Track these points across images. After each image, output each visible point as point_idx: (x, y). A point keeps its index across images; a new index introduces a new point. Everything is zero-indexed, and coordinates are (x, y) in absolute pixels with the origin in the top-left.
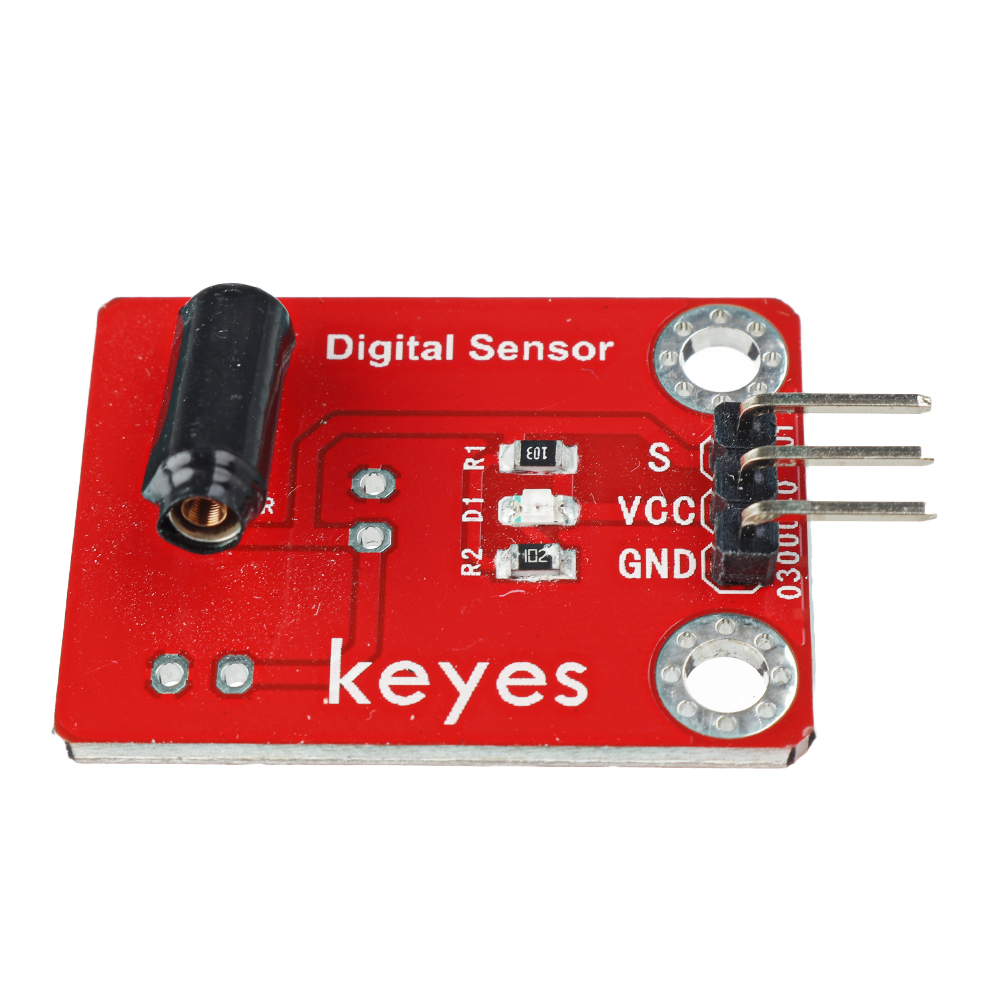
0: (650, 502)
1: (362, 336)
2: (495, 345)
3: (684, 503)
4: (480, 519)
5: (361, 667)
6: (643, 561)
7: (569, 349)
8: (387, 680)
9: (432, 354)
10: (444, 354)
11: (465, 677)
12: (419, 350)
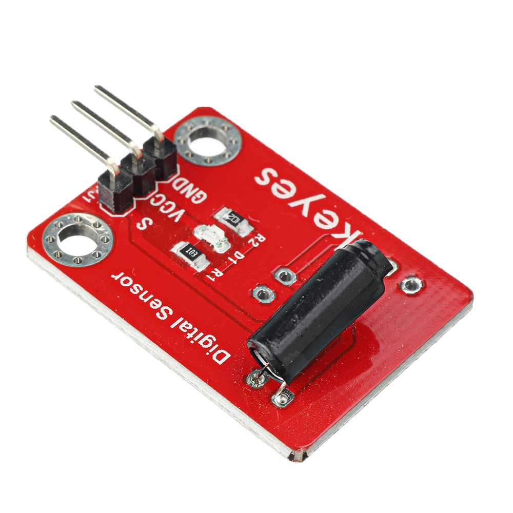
0: (167, 212)
1: (207, 353)
2: (158, 310)
3: (155, 202)
4: (237, 252)
5: (336, 236)
6: (194, 195)
7: (131, 286)
9: (187, 325)
10: (182, 322)
12: (190, 331)
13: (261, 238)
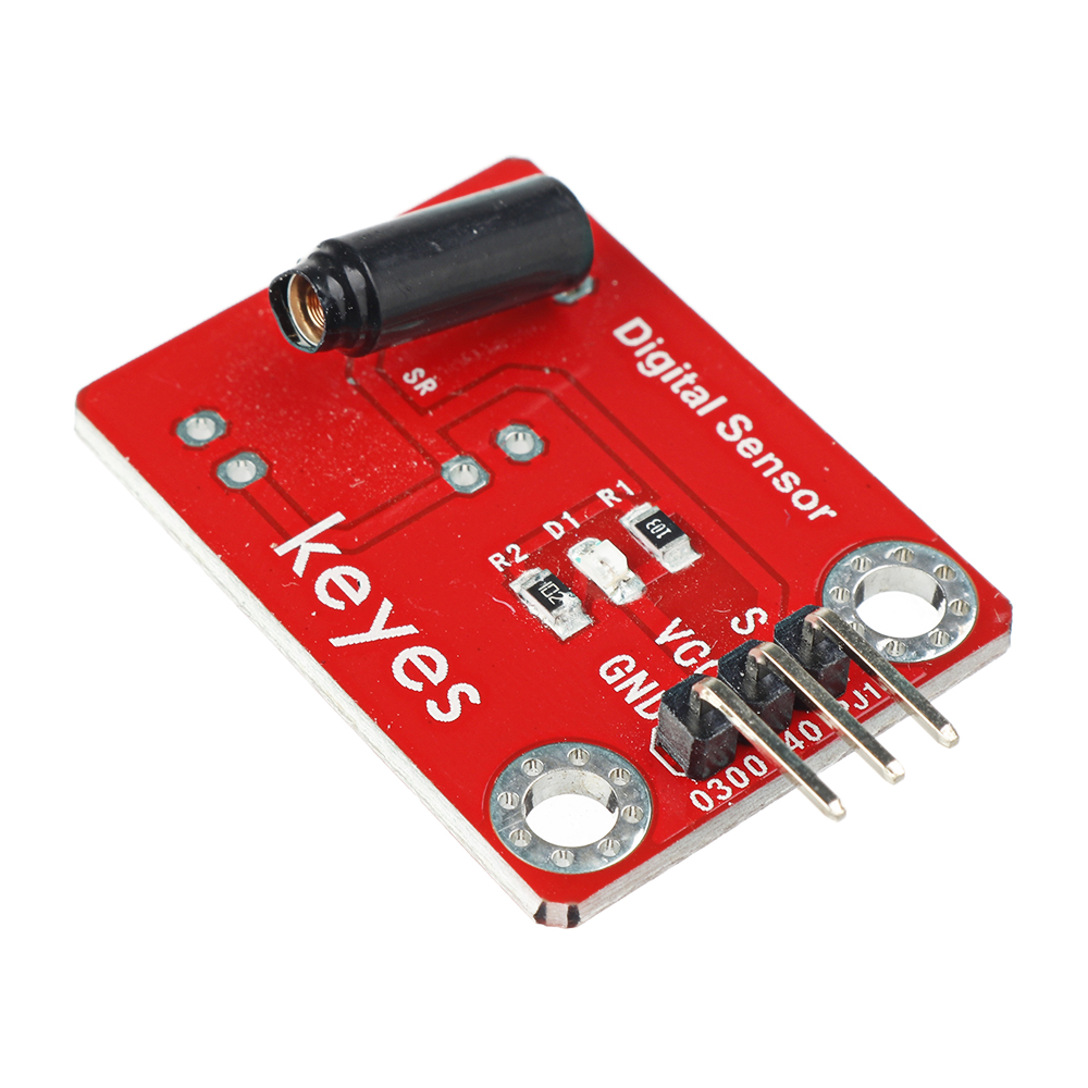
0: (695, 643)
1: (660, 341)
2: (746, 435)
4: (557, 537)
5: (331, 549)
6: (629, 676)
7: (796, 488)
8: (335, 574)
9: (692, 398)
10: (699, 407)
11: (387, 626)
12: (688, 387)
13: (498, 561)
